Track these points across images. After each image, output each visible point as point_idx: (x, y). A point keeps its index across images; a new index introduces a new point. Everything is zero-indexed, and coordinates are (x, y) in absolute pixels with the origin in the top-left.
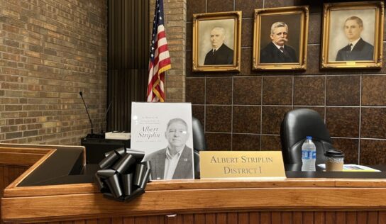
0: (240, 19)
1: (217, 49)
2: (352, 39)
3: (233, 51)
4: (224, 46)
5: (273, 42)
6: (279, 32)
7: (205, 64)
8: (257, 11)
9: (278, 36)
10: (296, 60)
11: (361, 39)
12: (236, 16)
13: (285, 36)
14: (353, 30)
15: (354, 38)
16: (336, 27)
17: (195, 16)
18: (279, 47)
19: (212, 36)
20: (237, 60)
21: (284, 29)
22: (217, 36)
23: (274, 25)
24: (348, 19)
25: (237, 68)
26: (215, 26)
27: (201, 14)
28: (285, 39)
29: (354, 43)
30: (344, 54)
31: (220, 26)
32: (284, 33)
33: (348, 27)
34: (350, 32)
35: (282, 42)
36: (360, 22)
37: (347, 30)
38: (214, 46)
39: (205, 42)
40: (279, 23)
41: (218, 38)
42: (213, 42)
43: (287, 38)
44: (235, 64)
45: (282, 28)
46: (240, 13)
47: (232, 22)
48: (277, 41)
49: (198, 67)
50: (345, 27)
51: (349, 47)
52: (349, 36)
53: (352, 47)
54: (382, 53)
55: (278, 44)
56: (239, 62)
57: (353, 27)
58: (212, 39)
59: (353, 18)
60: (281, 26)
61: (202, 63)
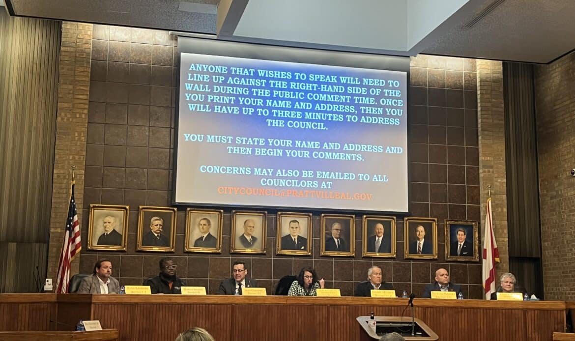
0: (128, 212)
1: (108, 233)
2: (204, 232)
3: (121, 236)
4: (114, 230)
5: (152, 231)
6: (156, 224)
7: (98, 244)
8: (141, 207)
9: (156, 227)
10: (168, 245)
11: (209, 233)
12: (125, 208)
13: (161, 227)
14: (205, 227)
15: (205, 233)
16: (194, 224)
17: (91, 206)
18: (156, 235)
19: (105, 223)
20: (125, 243)
21: (160, 222)
22: (109, 223)
23: (153, 219)
24: (202, 220)
25: (124, 249)
26: (108, 215)
27: (97, 205)
28: (161, 229)
29: (205, 236)
30: (198, 242)
31: (112, 216)
32: (160, 225)
33: (201, 225)
34: (203, 228)
35: (159, 232)
36: (209, 222)
37: (201, 227)
38: (106, 230)
39: (98, 227)
40: (157, 218)
41: (110, 225)
42: (105, 227)
43: (162, 229)
44: (123, 246)
45: (159, 221)
46: (127, 207)
47: (121, 213)
48: (156, 230)
49: (92, 246)
50: (200, 224)
51: (202, 237)
52: (202, 231)
53: (204, 238)
54: (221, 244)
55: (156, 233)
56: (126, 244)
57: (205, 225)
58: (105, 225)
59: (205, 219)
60: (157, 220)
61: (95, 243)
